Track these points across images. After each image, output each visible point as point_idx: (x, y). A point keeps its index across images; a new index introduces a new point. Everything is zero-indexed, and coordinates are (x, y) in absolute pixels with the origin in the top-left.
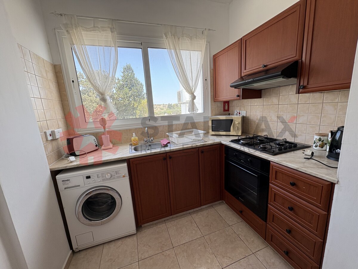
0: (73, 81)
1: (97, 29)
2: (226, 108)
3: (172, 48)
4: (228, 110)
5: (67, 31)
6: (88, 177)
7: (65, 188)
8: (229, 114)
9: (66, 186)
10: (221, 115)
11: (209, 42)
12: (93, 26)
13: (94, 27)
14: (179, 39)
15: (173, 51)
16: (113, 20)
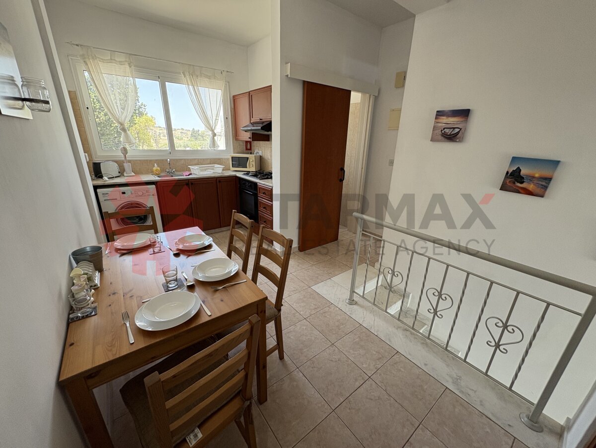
0: (88, 108)
1: (114, 61)
2: (249, 147)
3: (190, 84)
4: (250, 149)
5: (84, 62)
6: (124, 193)
7: (105, 200)
8: (251, 153)
9: (106, 198)
10: (243, 153)
11: (228, 82)
12: (109, 58)
13: (111, 59)
14: (197, 76)
15: (190, 86)
16: (130, 54)
